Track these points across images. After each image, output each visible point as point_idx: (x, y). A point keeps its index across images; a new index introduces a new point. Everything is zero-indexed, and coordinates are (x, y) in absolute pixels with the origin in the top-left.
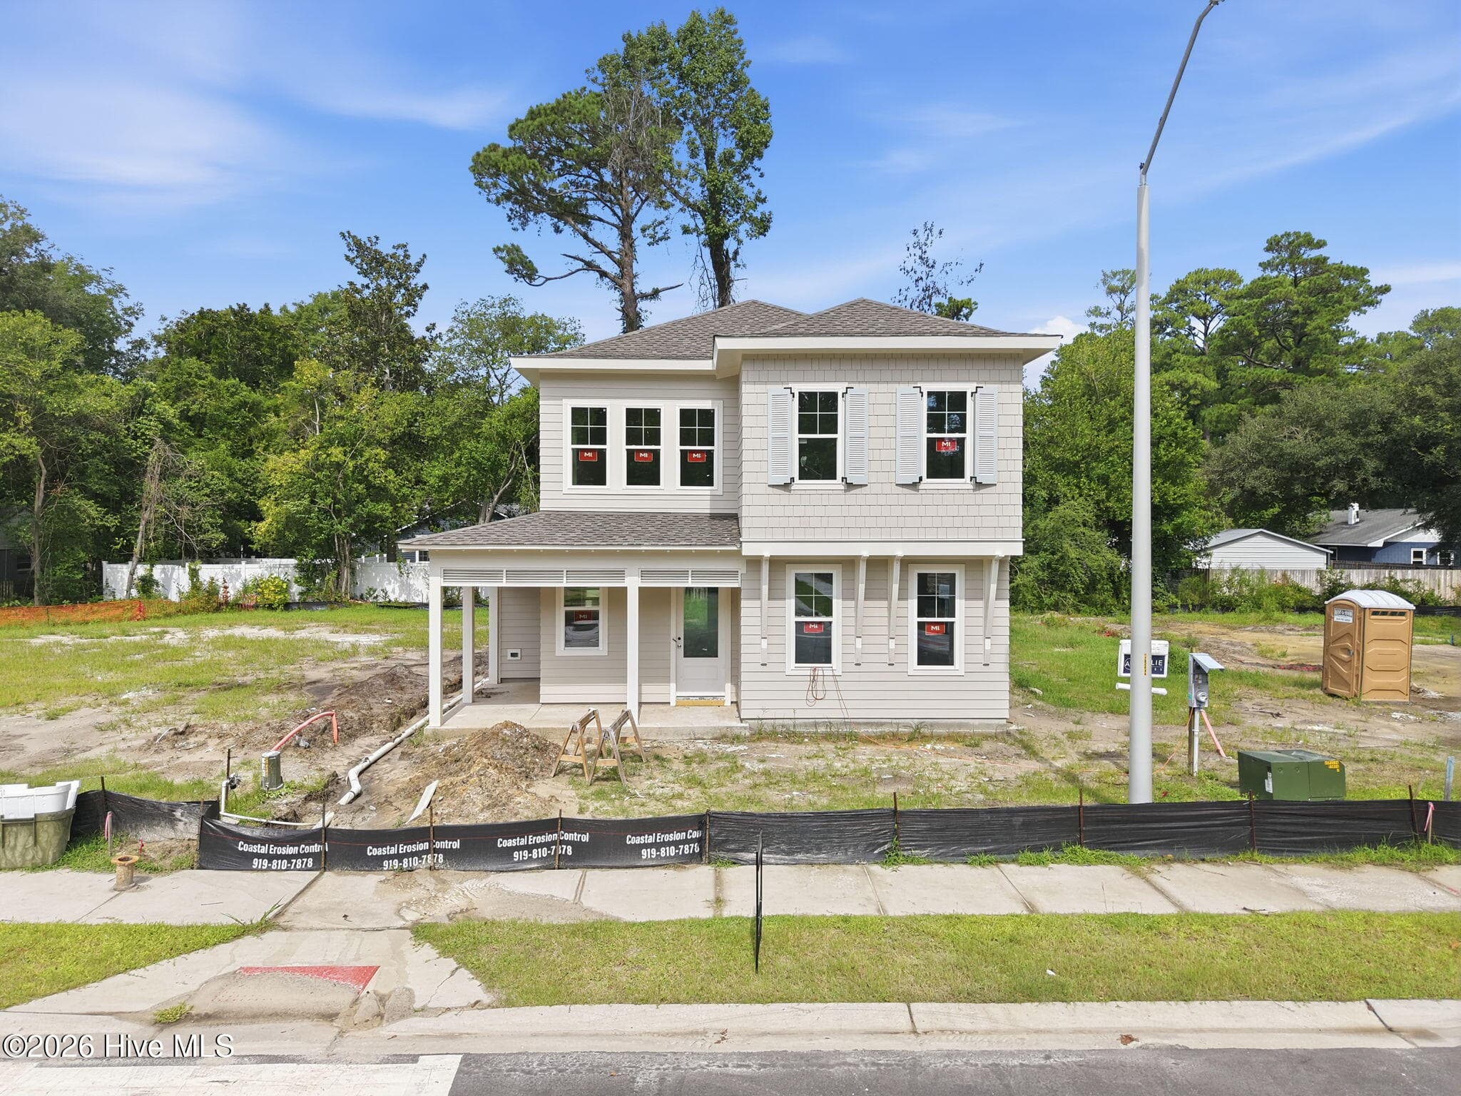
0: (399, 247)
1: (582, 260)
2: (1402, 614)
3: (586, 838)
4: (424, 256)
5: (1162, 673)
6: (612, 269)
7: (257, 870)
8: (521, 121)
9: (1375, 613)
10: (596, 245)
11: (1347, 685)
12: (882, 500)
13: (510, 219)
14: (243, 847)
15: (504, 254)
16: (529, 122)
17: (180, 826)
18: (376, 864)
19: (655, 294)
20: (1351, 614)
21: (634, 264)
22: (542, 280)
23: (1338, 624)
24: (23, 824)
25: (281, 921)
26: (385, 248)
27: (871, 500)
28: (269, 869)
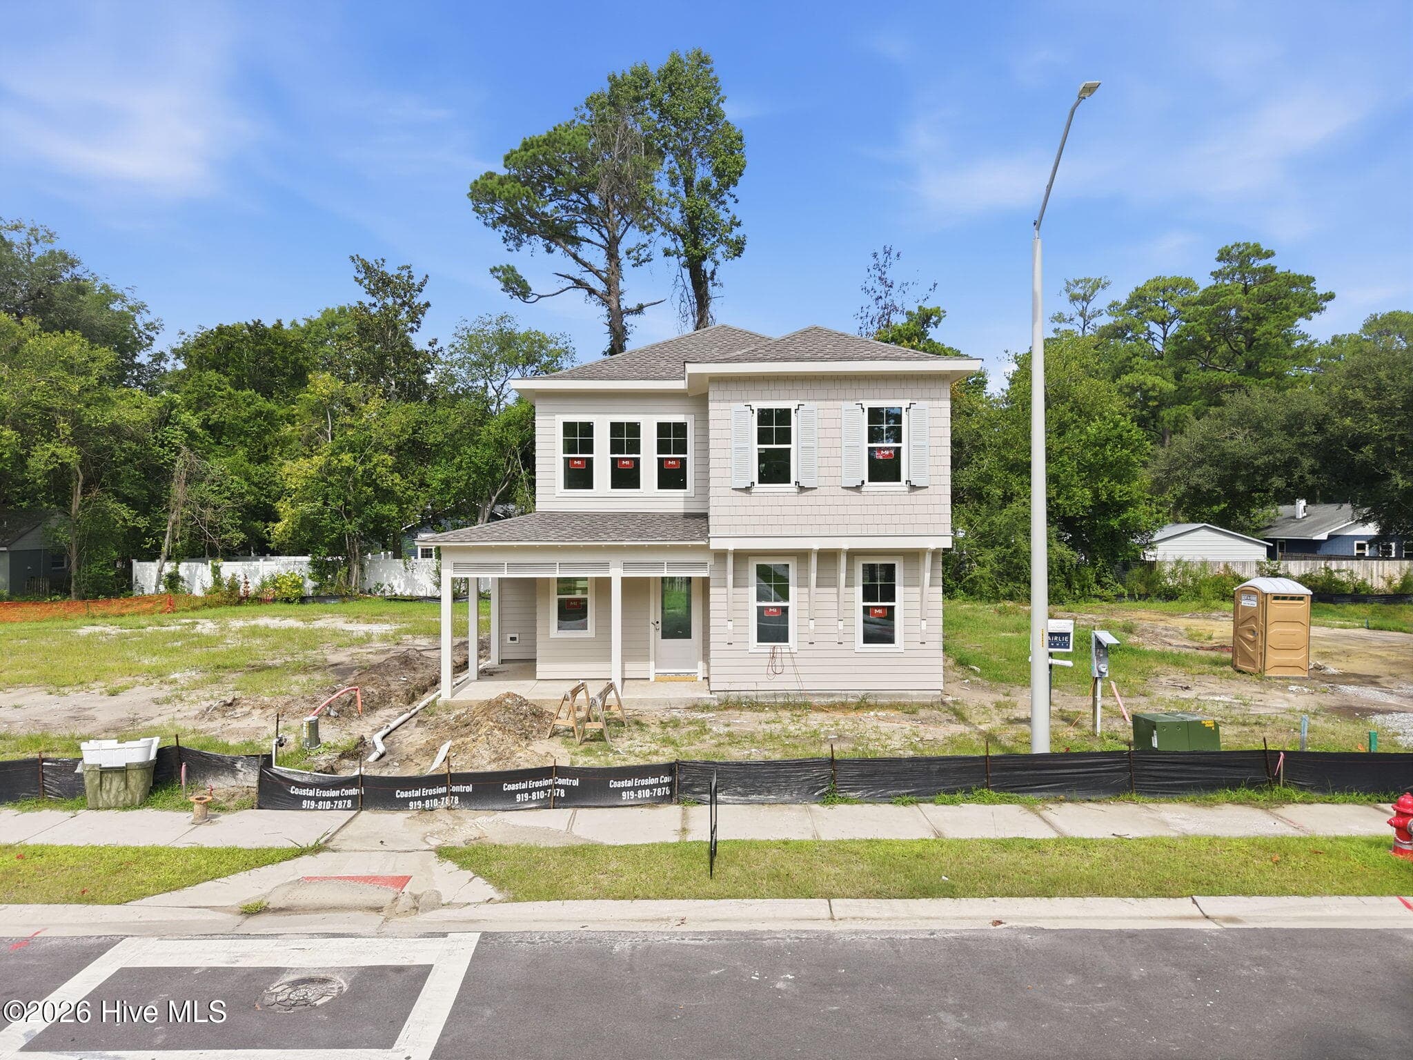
0: (403, 268)
1: (572, 279)
2: (1301, 599)
3: (576, 783)
4: (427, 276)
5: (1068, 647)
6: (600, 286)
7: (306, 809)
8: (516, 152)
9: (1276, 598)
10: (585, 265)
11: (1253, 662)
12: (830, 500)
13: (505, 240)
14: (294, 791)
15: (500, 274)
16: (523, 153)
17: (241, 775)
18: (403, 804)
19: (640, 309)
20: (1255, 598)
21: (621, 282)
22: (535, 297)
23: (1244, 608)
24: (116, 772)
25: (330, 845)
26: (391, 270)
27: (820, 500)
28: (316, 809)
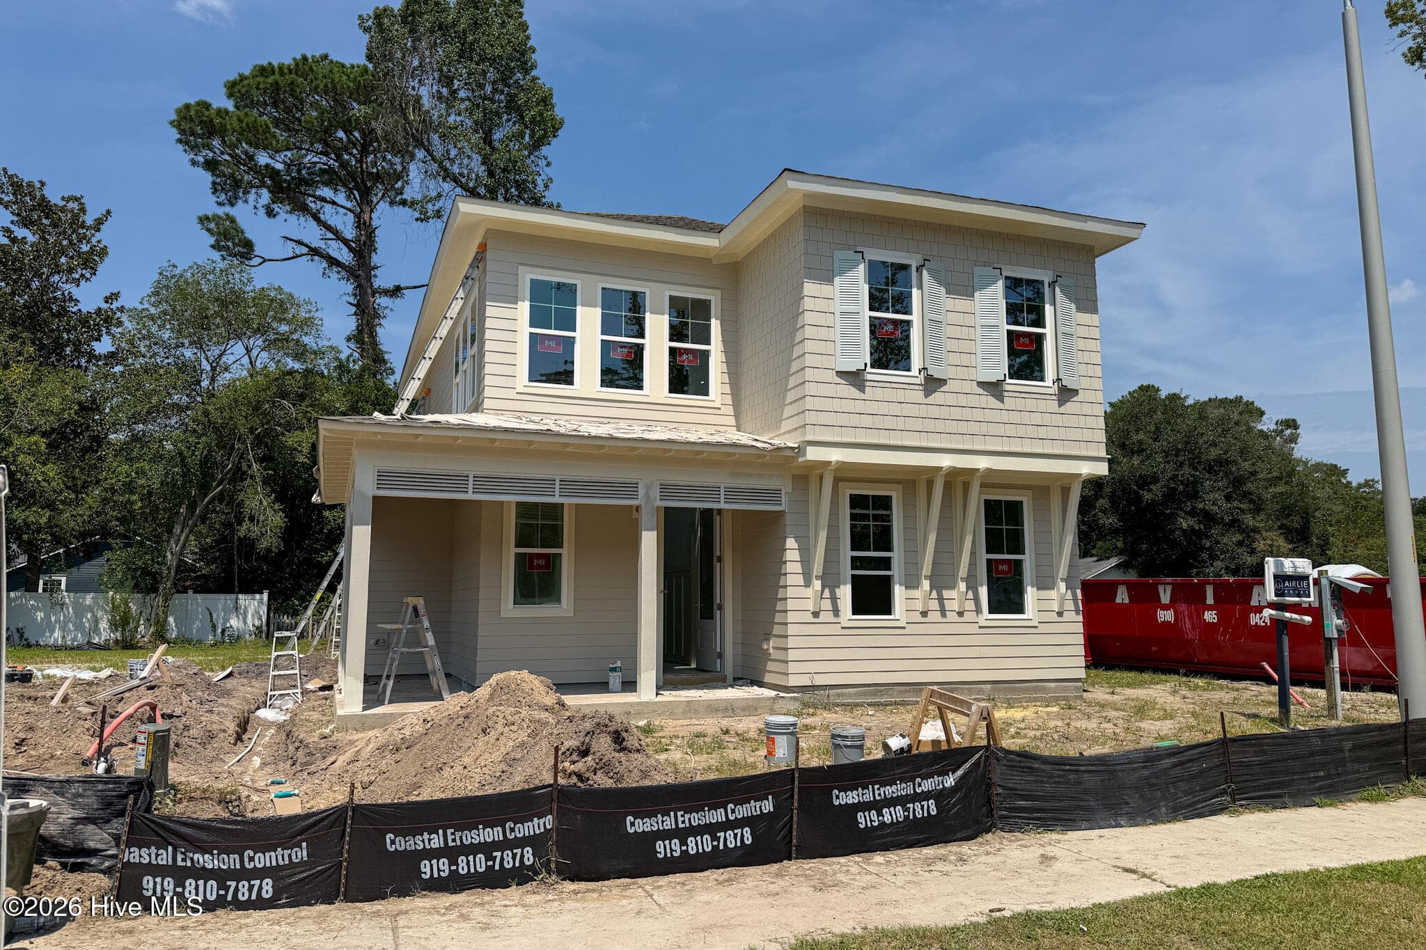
0: (69, 199)
1: (307, 246)
4: (108, 212)
5: (1309, 596)
6: (345, 256)
8: (246, 78)
10: (329, 228)
12: (963, 400)
13: (215, 191)
15: (212, 226)
16: (260, 79)
19: (396, 291)
21: (373, 254)
22: (258, 260)
26: (54, 196)
